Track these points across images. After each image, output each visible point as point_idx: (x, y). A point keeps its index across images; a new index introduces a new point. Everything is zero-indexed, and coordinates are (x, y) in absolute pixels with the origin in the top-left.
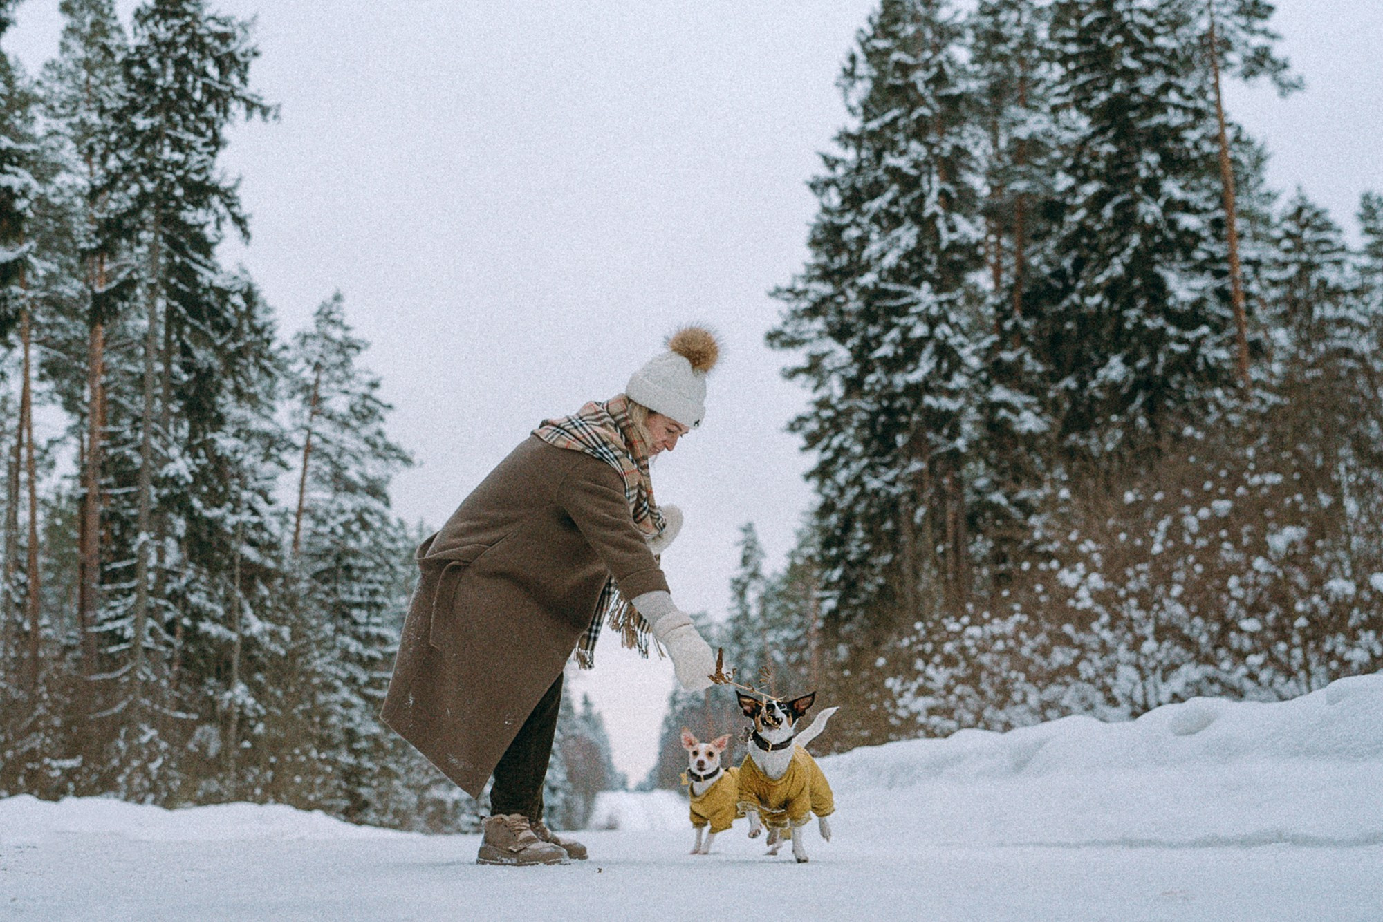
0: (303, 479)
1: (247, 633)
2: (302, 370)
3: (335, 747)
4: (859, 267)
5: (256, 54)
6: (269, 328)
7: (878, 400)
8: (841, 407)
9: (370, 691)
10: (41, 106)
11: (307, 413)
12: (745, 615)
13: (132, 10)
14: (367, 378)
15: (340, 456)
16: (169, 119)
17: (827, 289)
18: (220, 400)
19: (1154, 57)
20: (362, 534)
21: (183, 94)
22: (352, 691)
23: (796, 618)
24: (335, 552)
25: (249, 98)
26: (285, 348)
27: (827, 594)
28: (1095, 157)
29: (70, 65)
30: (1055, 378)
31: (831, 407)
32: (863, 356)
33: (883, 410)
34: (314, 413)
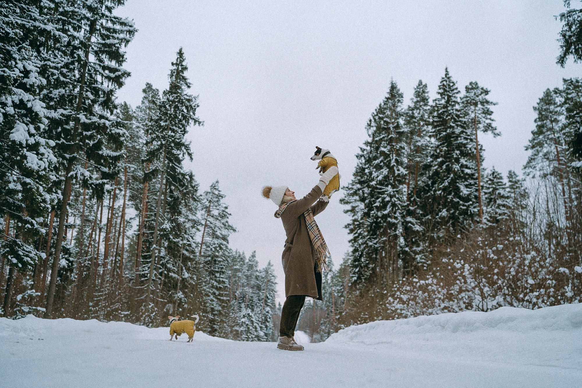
0: (203, 235)
1: (184, 277)
2: (205, 202)
3: (207, 313)
4: (370, 180)
5: (198, 106)
6: (196, 186)
7: (373, 219)
8: (361, 221)
9: (219, 297)
10: (135, 119)
11: (206, 215)
13: (163, 91)
14: (224, 206)
15: (215, 228)
16: (171, 123)
18: (180, 207)
19: (459, 123)
20: (220, 251)
21: (176, 117)
22: (214, 297)
24: (211, 256)
25: (195, 119)
26: (201, 195)
27: (354, 275)
28: (441, 151)
29: (144, 107)
30: (424, 215)
31: (358, 221)
32: (370, 207)
33: (374, 222)
34: (208, 215)
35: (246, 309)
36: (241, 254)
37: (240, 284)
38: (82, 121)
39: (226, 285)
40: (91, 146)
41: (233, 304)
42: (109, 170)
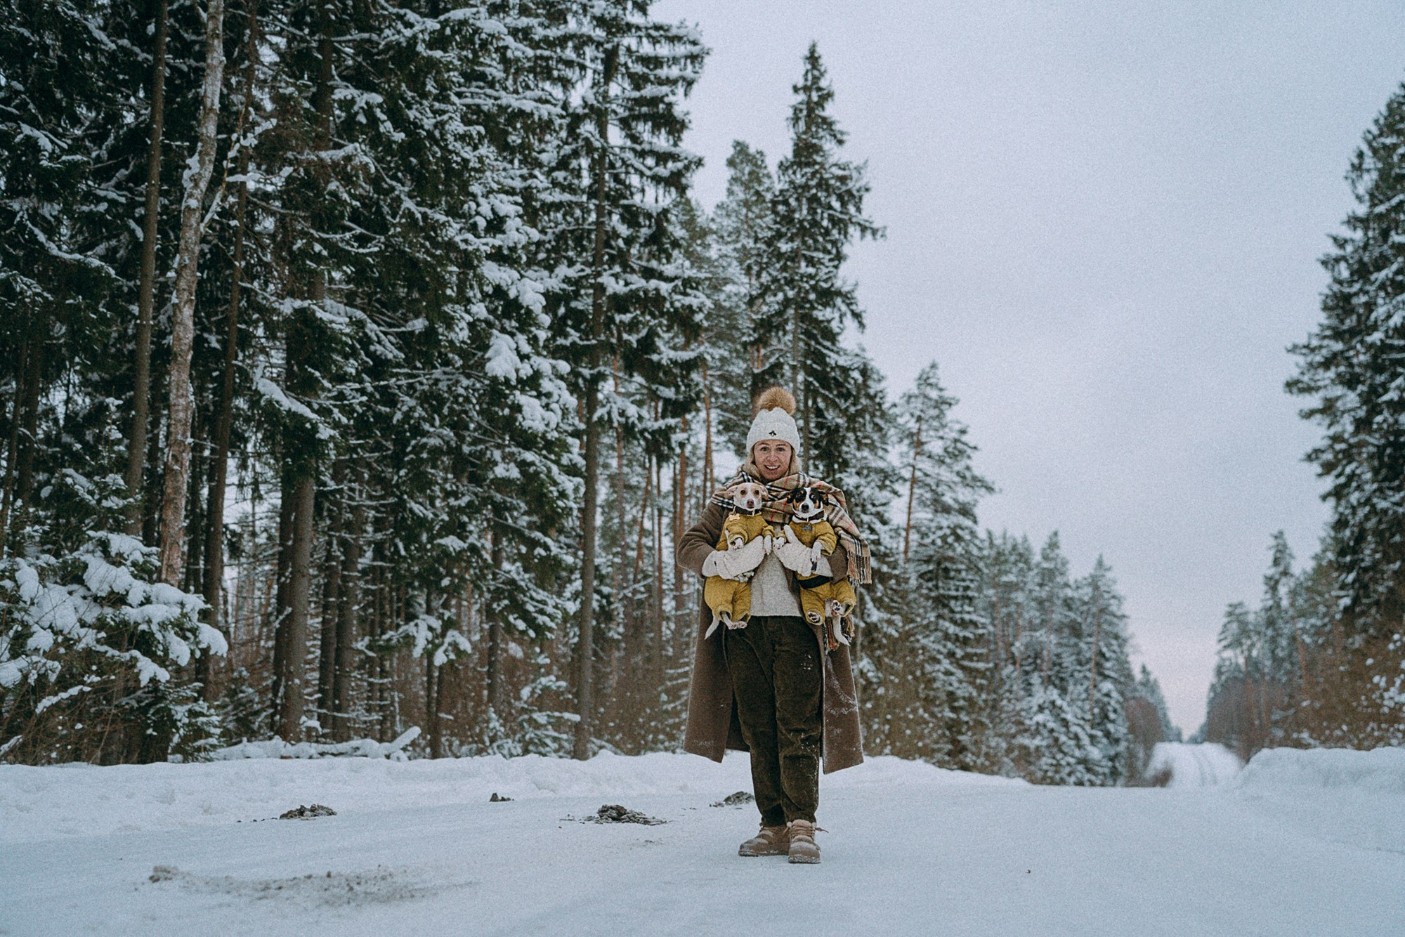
0: (910, 504)
2: (907, 422)
3: (939, 705)
4: (1366, 328)
5: (867, 190)
6: (881, 393)
7: (1385, 436)
8: (1352, 441)
9: (966, 663)
10: (714, 236)
11: (912, 453)
12: (1278, 605)
13: (777, 162)
14: (957, 427)
15: (937, 486)
16: (804, 242)
17: (1338, 346)
18: (845, 448)
20: (956, 545)
21: (815, 223)
22: (951, 663)
23: (1322, 609)
24: (936, 559)
25: (863, 223)
26: (895, 405)
27: (1342, 593)
29: (734, 205)
31: (1344, 441)
32: (1371, 400)
33: (1389, 444)
34: (917, 454)
35: (1046, 688)
36: (1020, 540)
37: (1021, 622)
38: (610, 291)
39: (981, 631)
40: (635, 345)
41: (1008, 677)
42: (677, 392)
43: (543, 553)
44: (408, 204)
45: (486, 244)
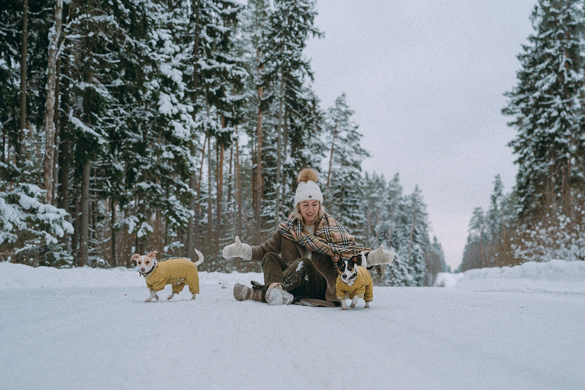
0: (331, 161)
2: (330, 122)
4: (534, 89)
5: (317, 14)
7: (539, 138)
8: (527, 138)
11: (332, 137)
12: (495, 209)
14: (354, 125)
15: (344, 152)
16: (286, 38)
17: (523, 96)
18: (303, 137)
20: (351, 181)
21: (291, 29)
24: (341, 187)
25: (314, 30)
26: (325, 113)
27: (519, 206)
31: (524, 138)
33: (540, 142)
34: (335, 137)
36: (380, 177)
37: (379, 216)
39: (361, 221)
40: (215, 93)
41: (372, 242)
42: (233, 115)
43: (184, 191)
44: (128, 38)
45: (162, 58)
